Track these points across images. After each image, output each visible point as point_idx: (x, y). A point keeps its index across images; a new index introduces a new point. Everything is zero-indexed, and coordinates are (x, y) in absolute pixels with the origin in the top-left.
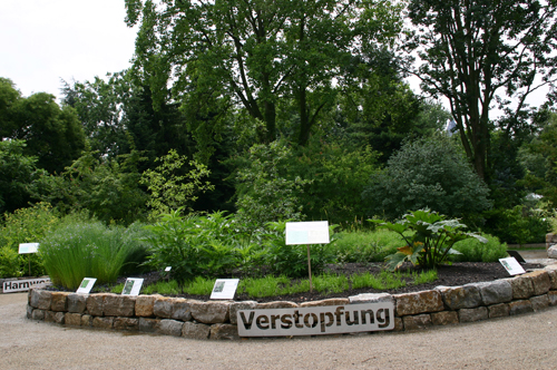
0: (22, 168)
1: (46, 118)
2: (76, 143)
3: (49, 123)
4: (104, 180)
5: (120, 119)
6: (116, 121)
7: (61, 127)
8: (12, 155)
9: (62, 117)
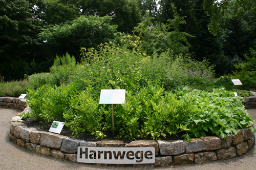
0: (110, 31)
1: (122, 5)
2: (136, 20)
3: (124, 8)
4: (158, 36)
5: (158, 9)
6: (156, 10)
7: (130, 10)
8: (105, 24)
9: (130, 5)
